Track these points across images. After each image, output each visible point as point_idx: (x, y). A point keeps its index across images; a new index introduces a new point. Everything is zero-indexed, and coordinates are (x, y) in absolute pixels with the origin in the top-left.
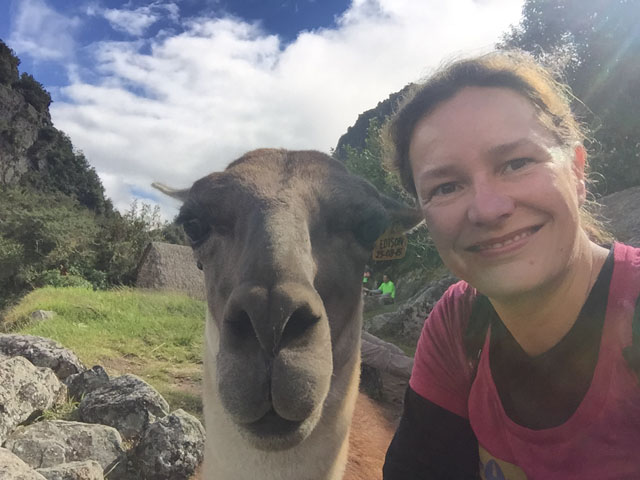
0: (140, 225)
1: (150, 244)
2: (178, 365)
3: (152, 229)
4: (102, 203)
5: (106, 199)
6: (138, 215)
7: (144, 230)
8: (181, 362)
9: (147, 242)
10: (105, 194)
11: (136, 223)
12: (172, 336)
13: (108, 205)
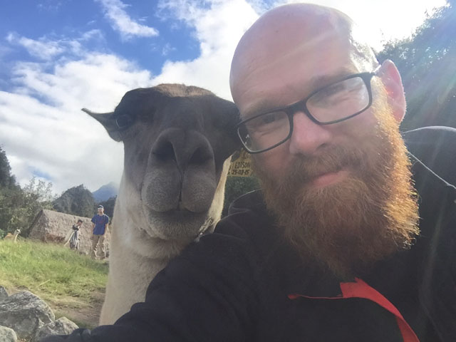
0: (35, 197)
1: (42, 211)
2: (59, 296)
3: (44, 200)
4: (8, 178)
5: (11, 175)
6: (35, 189)
7: (37, 200)
8: (60, 295)
9: (40, 209)
10: (10, 171)
11: (33, 195)
12: (55, 275)
13: (12, 180)
